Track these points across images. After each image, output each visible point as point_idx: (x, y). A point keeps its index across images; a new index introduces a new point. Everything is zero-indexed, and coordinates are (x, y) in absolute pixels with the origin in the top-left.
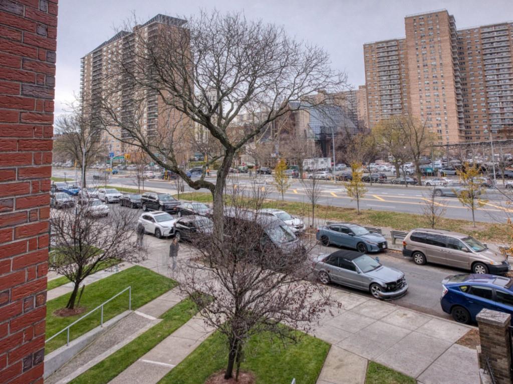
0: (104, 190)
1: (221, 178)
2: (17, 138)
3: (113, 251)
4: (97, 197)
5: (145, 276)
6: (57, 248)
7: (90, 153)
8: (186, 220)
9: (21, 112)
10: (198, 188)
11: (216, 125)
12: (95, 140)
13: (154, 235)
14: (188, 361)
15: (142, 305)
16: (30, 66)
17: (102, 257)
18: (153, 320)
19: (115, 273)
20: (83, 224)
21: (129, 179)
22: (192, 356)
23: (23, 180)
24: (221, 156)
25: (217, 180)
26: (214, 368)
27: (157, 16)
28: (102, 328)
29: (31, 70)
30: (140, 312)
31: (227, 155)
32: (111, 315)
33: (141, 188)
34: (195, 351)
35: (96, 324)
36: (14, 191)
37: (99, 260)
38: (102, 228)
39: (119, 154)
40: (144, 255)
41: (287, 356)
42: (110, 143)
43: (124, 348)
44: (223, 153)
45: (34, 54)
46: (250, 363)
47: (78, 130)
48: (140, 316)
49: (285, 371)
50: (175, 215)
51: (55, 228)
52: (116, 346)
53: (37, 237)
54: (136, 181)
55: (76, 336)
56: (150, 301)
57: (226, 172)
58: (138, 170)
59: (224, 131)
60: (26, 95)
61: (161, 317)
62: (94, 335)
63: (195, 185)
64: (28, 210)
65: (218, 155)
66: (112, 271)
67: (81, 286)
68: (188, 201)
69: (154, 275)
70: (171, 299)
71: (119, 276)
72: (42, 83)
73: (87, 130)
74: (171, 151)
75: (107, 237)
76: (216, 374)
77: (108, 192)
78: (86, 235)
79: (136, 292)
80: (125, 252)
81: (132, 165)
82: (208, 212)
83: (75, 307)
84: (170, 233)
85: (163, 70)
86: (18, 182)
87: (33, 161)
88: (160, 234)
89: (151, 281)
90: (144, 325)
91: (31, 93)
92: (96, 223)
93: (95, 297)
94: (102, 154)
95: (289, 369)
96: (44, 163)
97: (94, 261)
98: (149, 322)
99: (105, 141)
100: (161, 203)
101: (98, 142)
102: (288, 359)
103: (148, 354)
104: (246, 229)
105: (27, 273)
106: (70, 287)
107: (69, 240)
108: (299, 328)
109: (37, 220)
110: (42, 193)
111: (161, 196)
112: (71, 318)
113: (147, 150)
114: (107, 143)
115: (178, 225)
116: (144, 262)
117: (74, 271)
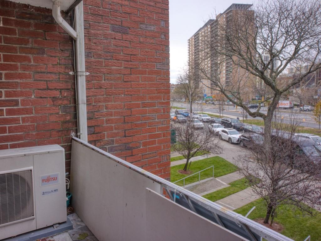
0: (202, 115)
1: (270, 111)
2: (156, 89)
3: (205, 147)
4: (197, 118)
5: (222, 162)
6: (179, 142)
7: (194, 95)
8: (247, 135)
9: (157, 77)
10: (255, 117)
11: (269, 77)
12: (197, 87)
13: (228, 142)
14: (243, 209)
15: (220, 176)
16: (159, 55)
17: (199, 149)
18: (225, 185)
19: (207, 158)
20: (190, 131)
21: (214, 109)
22: (245, 207)
23: (159, 107)
24: (272, 97)
25: (268, 112)
26: (258, 216)
27: (232, 5)
28: (199, 183)
29: (159, 57)
30: (219, 179)
31: (275, 96)
32: (204, 178)
33: (221, 115)
34: (247, 205)
35: (197, 180)
36: (156, 111)
37: (198, 150)
38: (199, 134)
39: (210, 95)
40: (221, 150)
41: (308, 223)
42: (204, 89)
43: (210, 194)
44: (273, 95)
45: (160, 49)
46: (281, 220)
47: (187, 82)
48: (218, 181)
49: (305, 231)
50: (241, 132)
51: (178, 132)
52: (206, 192)
53: (166, 132)
54: (219, 111)
55: (187, 183)
56: (224, 175)
57: (275, 108)
58: (220, 104)
59: (274, 81)
60: (158, 69)
61: (230, 184)
62: (196, 185)
63: (253, 115)
64: (162, 120)
65: (270, 96)
66: (204, 156)
67: (189, 161)
68: (250, 124)
69: (227, 162)
70: (236, 176)
71: (208, 160)
72: (164, 62)
73: (192, 82)
74: (239, 93)
75: (202, 139)
76: (259, 219)
77: (204, 116)
78: (191, 137)
79: (217, 169)
80: (211, 148)
81: (217, 102)
82: (262, 132)
83: (187, 171)
84: (237, 141)
85: (233, 43)
86: (157, 108)
87: (162, 99)
88: (231, 141)
89: (225, 165)
90: (220, 186)
91: (160, 68)
92: (196, 131)
93: (196, 167)
94: (200, 95)
95: (308, 231)
96: (167, 100)
97: (195, 150)
98: (223, 185)
99: (201, 88)
100: (233, 124)
101: (198, 88)
102: (308, 225)
103: (222, 200)
104: (283, 143)
105: (162, 146)
106: (184, 161)
107: (184, 139)
108: (316, 208)
109: (165, 125)
110: (167, 113)
111: (232, 120)
112: (185, 175)
113: (224, 93)
114: (202, 89)
115: (242, 138)
116: (221, 154)
117: (187, 154)
